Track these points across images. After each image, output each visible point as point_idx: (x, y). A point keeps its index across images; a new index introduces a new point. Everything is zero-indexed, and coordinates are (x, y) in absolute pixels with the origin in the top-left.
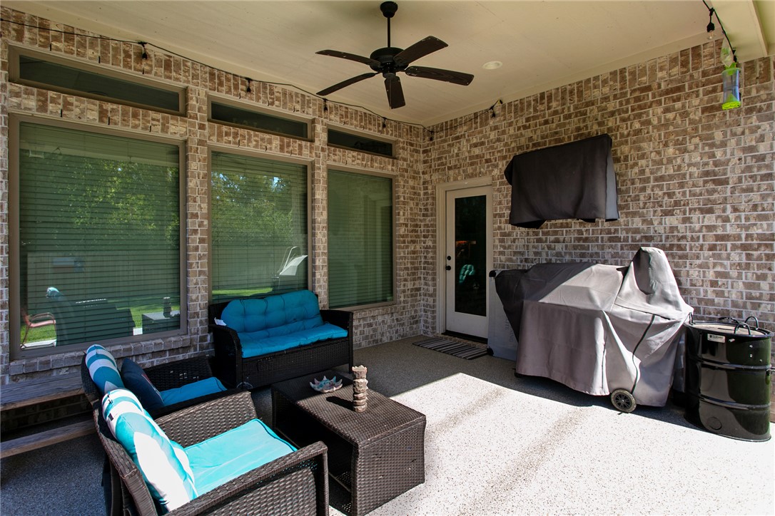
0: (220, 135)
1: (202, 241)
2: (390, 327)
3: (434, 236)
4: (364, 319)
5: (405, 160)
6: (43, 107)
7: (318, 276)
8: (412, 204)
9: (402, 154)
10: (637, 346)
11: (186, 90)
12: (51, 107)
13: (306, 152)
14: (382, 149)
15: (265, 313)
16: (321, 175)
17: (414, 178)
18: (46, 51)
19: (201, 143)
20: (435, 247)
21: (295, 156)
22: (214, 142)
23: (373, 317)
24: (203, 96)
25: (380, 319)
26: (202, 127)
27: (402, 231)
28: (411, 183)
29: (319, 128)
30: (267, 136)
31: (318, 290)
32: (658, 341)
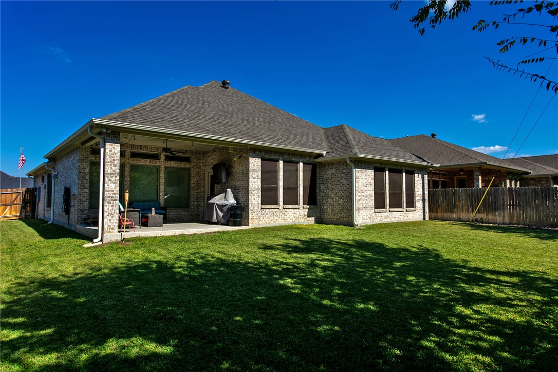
0: (133, 161)
1: (128, 187)
2: (187, 216)
3: (204, 187)
4: (177, 212)
5: (194, 162)
6: (96, 159)
7: (161, 198)
8: (197, 177)
9: (193, 161)
10: (221, 211)
11: (125, 150)
12: (97, 159)
13: (157, 163)
14: (187, 160)
15: (143, 206)
16: (163, 169)
17: (198, 168)
18: (96, 147)
19: (128, 163)
20: (204, 191)
21: (154, 164)
22: (131, 162)
23: (180, 212)
24: (129, 152)
25: (183, 213)
26: (128, 159)
27: (193, 185)
28: (197, 170)
29: (162, 156)
30: (146, 160)
31: (161, 202)
32: (225, 209)
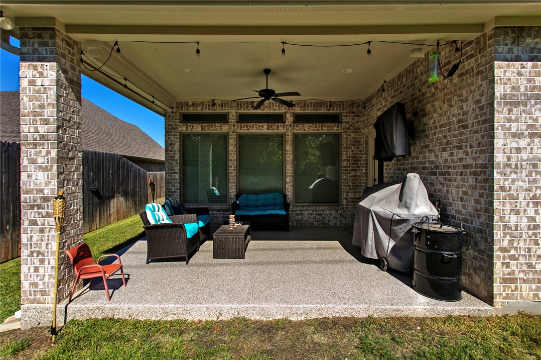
0: (241, 128)
1: (234, 170)
2: (335, 217)
3: (367, 167)
4: (316, 211)
5: (347, 122)
6: (187, 129)
7: (287, 186)
8: (353, 148)
9: (344, 119)
11: (228, 113)
12: (189, 128)
13: (280, 128)
14: (335, 119)
15: (257, 200)
16: (289, 138)
17: (355, 132)
18: (188, 111)
19: (234, 132)
20: (367, 173)
21: (276, 131)
22: (238, 131)
23: (323, 211)
24: (235, 114)
25: (327, 212)
26: (234, 126)
27: (344, 164)
28: (353, 135)
30: (261, 124)
31: (287, 193)
32: (401, 230)
